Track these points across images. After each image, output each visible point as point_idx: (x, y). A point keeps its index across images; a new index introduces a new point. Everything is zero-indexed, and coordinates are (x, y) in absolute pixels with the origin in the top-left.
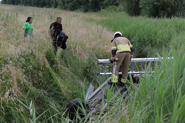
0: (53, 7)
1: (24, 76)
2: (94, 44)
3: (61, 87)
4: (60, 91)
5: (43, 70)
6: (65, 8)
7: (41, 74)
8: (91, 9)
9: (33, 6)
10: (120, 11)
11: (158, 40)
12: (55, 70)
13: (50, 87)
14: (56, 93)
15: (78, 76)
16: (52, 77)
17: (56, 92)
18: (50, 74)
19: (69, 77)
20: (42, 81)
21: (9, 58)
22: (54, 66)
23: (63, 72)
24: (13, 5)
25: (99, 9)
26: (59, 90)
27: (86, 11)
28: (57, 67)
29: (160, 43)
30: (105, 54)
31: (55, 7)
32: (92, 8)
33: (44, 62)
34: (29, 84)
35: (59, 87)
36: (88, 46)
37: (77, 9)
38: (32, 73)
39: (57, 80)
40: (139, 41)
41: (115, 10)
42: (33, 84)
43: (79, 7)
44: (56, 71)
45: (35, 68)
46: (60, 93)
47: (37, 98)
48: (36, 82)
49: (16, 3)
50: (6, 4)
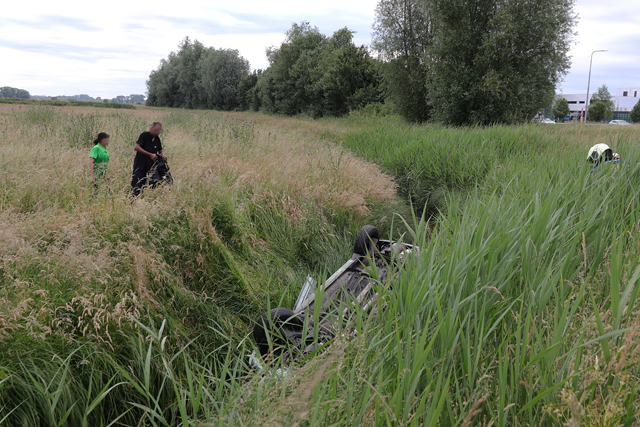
0: (251, 108)
1: (164, 263)
2: (320, 188)
3: (246, 283)
4: (245, 292)
5: (205, 251)
6: (276, 111)
7: (201, 258)
8: (328, 112)
9: (212, 108)
10: (388, 113)
11: (462, 176)
12: (236, 247)
13: (221, 284)
14: (234, 298)
15: (286, 257)
16: (225, 265)
17: (236, 294)
18: (221, 258)
19: (265, 262)
20: (205, 273)
21: (131, 228)
22: (233, 238)
23: (255, 252)
24: (170, 109)
25: (346, 111)
26: (242, 290)
27: (319, 115)
28: (240, 241)
29: (465, 180)
30: (344, 210)
31: (257, 110)
32: (331, 109)
33: (207, 234)
34: (175, 282)
35: (241, 284)
36: (306, 193)
37: (300, 112)
38: (181, 258)
39: (238, 269)
40: (424, 177)
41: (378, 111)
42: (185, 281)
43: (304, 108)
44: (238, 249)
45: (187, 248)
46: (244, 297)
47: (190, 311)
48: (190, 275)
49: (175, 104)
50: (156, 106)
